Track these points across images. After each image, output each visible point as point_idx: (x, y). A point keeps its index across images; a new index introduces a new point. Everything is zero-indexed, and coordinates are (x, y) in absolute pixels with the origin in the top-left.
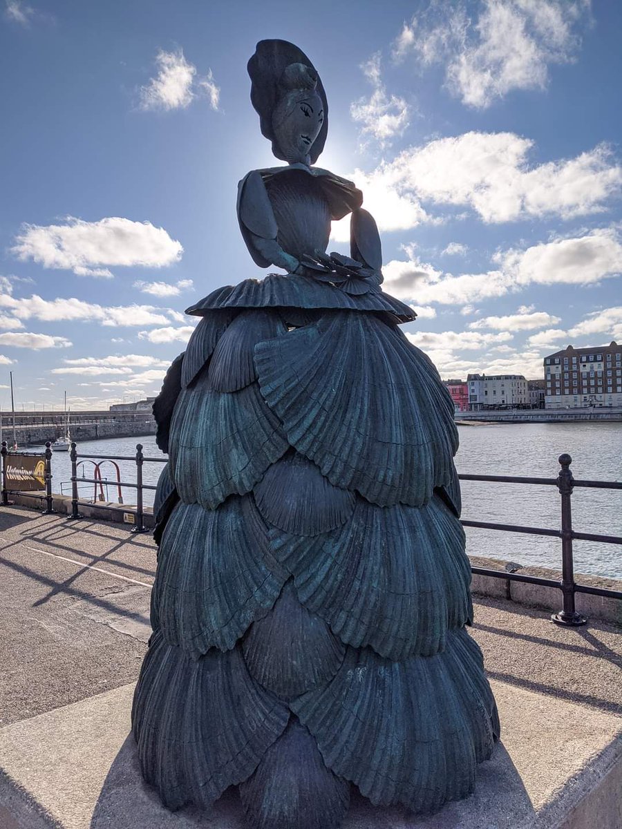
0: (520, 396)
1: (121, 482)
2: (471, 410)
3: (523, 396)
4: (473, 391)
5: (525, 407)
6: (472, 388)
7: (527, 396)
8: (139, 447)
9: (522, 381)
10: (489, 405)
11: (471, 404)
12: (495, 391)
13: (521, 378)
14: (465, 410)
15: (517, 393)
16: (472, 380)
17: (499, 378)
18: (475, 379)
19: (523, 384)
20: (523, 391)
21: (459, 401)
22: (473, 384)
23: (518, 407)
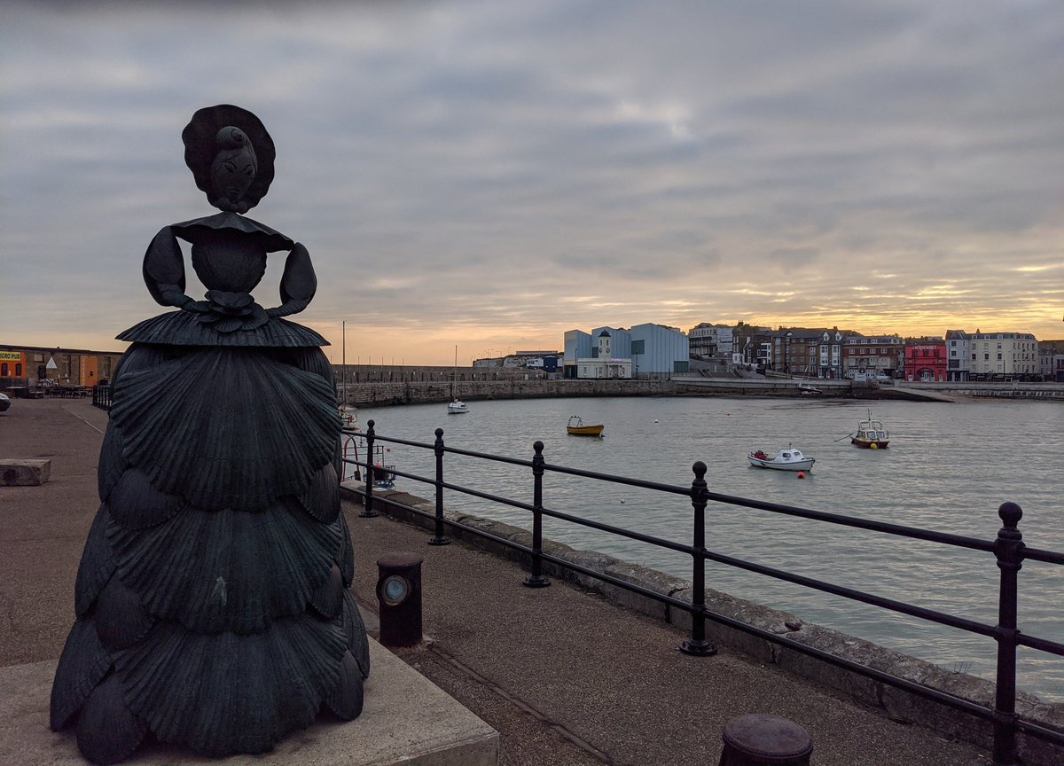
0: (1025, 363)
1: (359, 461)
2: (949, 379)
3: (1031, 363)
4: (954, 353)
5: (1034, 378)
6: (953, 349)
7: (1037, 363)
8: (371, 424)
9: (1032, 342)
10: (978, 374)
11: (950, 372)
12: (987, 355)
13: (1030, 337)
14: (941, 381)
15: (1021, 358)
16: (954, 338)
17: (993, 336)
18: (958, 338)
19: (1030, 346)
20: (1030, 356)
21: (932, 368)
22: (954, 344)
23: (1022, 378)
